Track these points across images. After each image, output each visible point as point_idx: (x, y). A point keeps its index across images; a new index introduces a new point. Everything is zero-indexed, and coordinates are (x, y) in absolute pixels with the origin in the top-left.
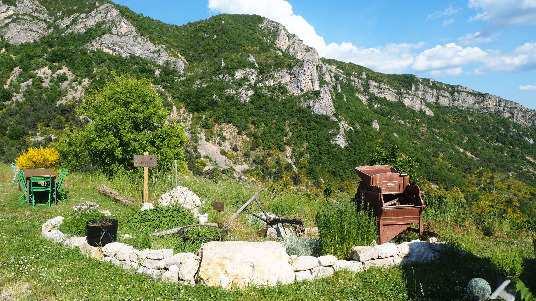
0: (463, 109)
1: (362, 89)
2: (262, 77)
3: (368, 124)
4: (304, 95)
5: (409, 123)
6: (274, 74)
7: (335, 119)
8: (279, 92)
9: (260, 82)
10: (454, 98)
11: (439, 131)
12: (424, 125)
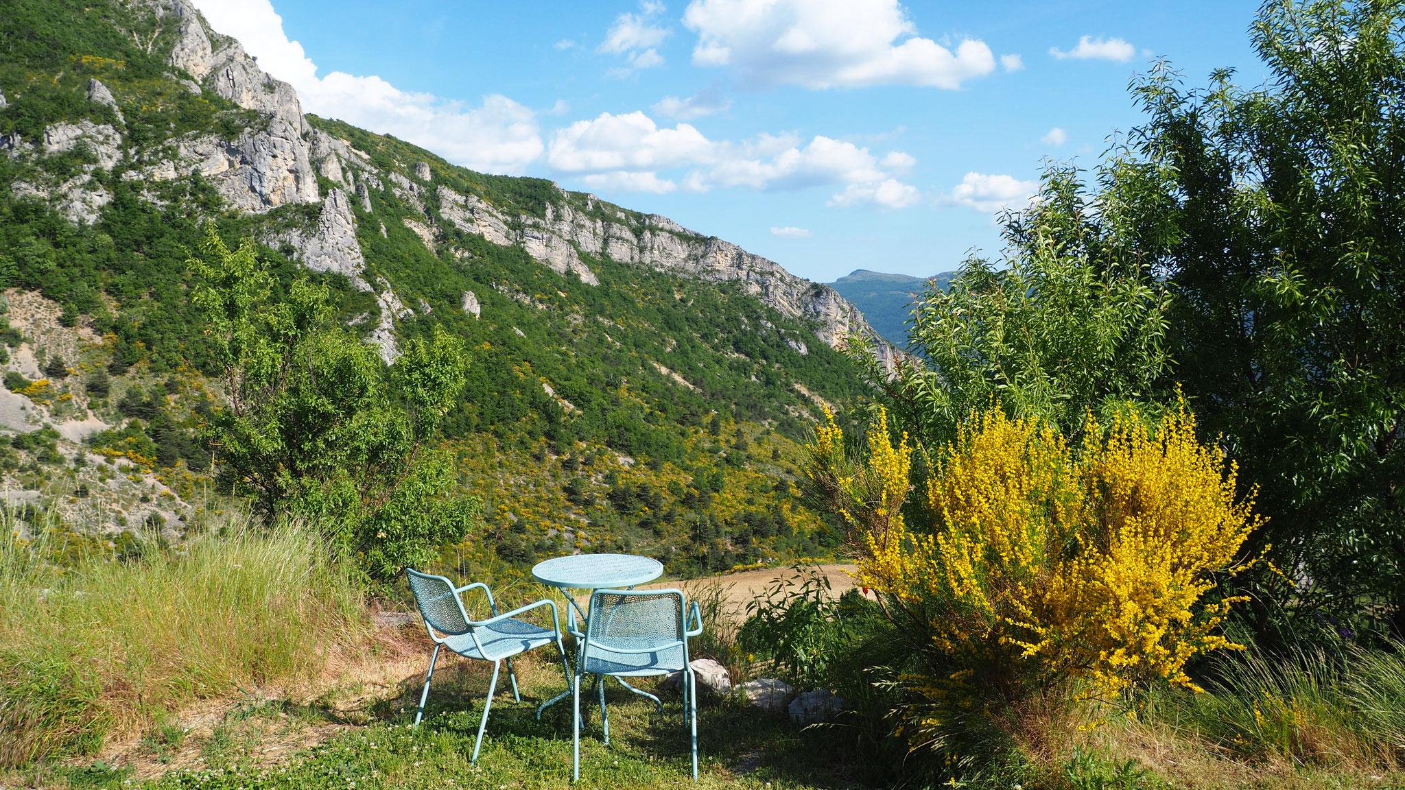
0: (663, 270)
1: (420, 209)
2: (137, 153)
3: (452, 302)
4: (274, 215)
5: (541, 301)
6: (178, 147)
7: (364, 286)
8: (193, 202)
9: (132, 167)
10: (642, 244)
11: (612, 323)
12: (576, 308)
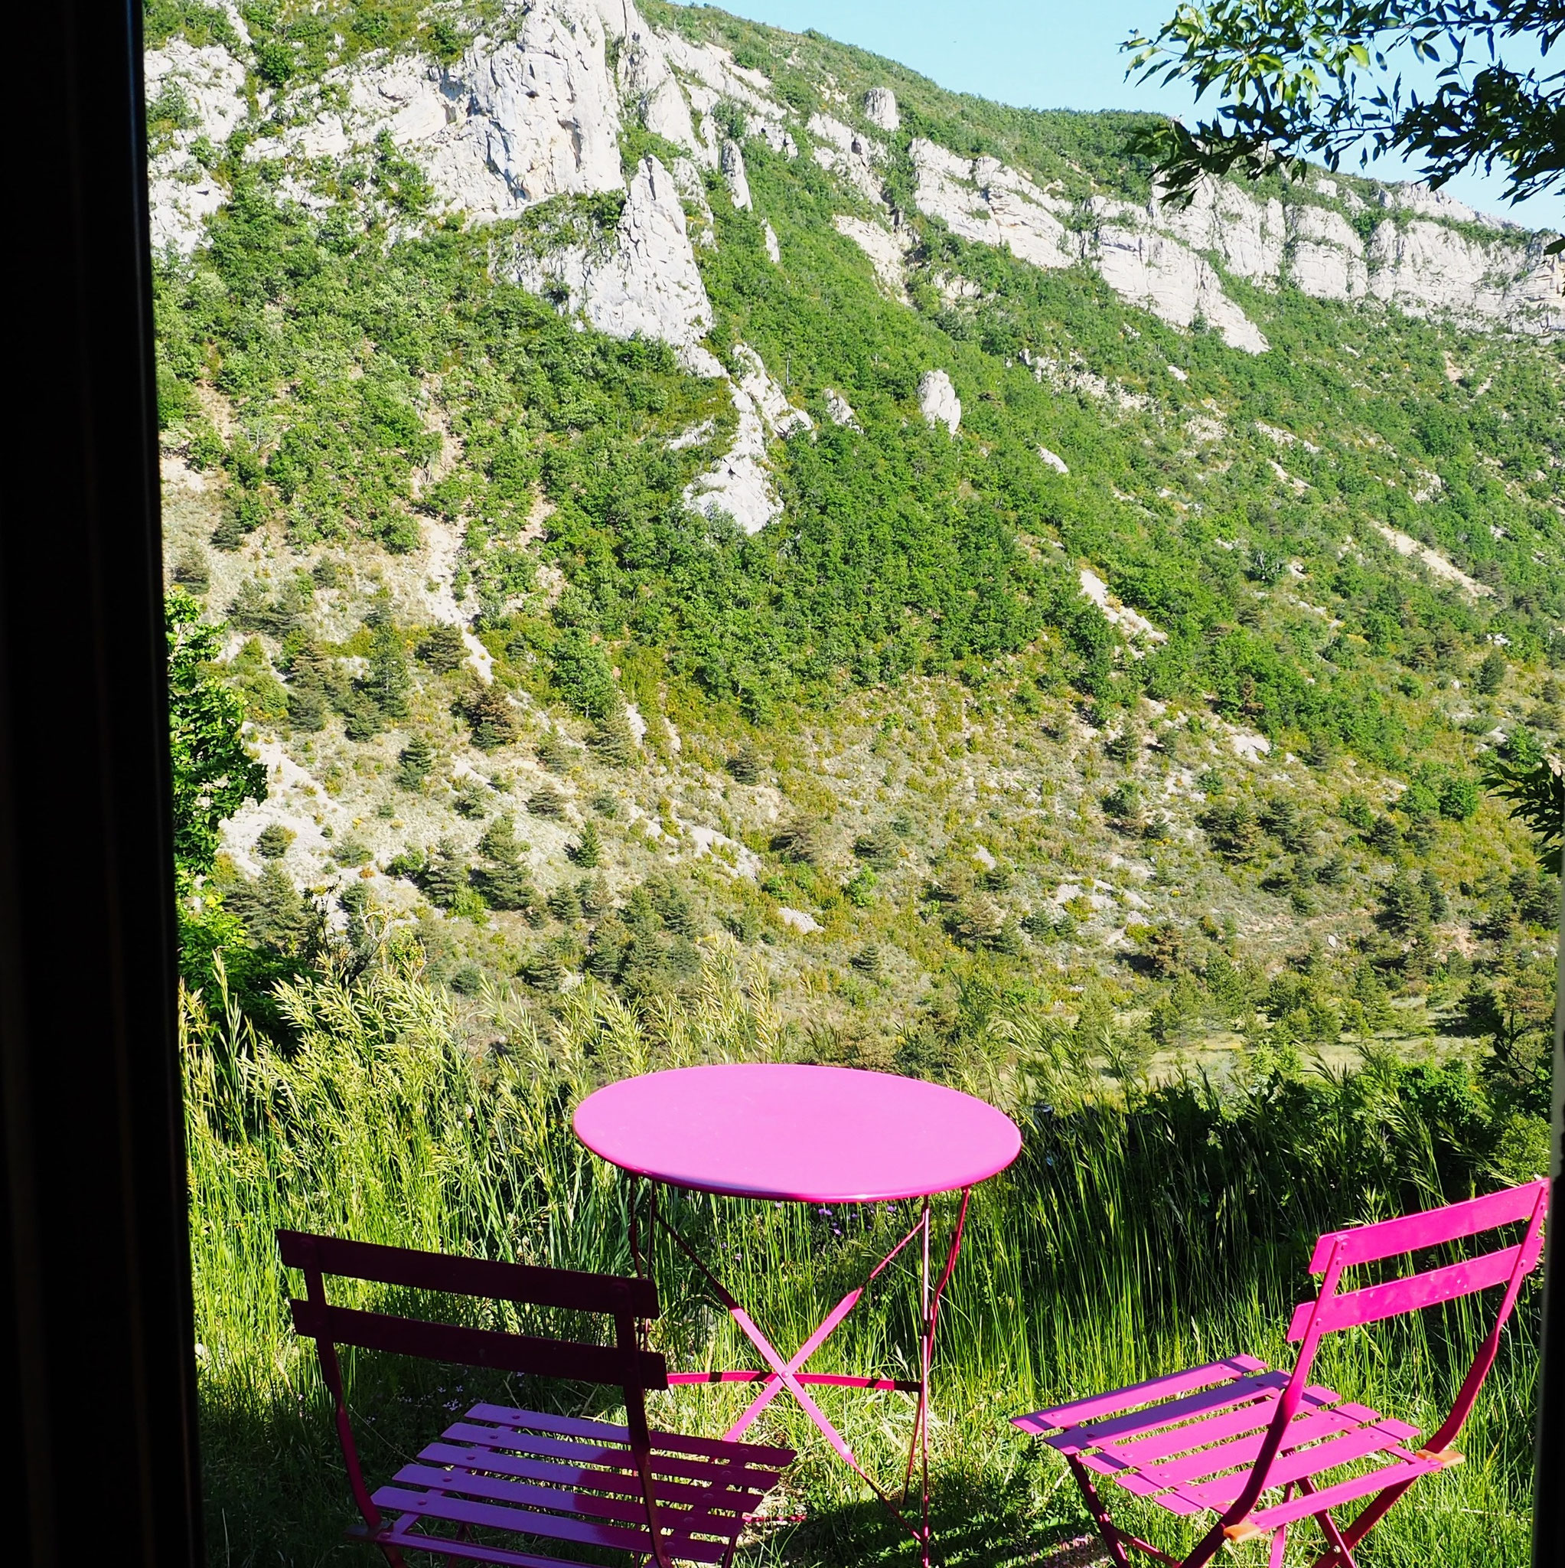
0: (1421, 313)
1: (873, 192)
2: (273, 101)
3: (898, 396)
4: (531, 220)
5: (1130, 390)
6: (350, 84)
7: (708, 365)
8: (377, 198)
9: (264, 131)
10: (1375, 253)
11: (1290, 437)
12: (1209, 403)
